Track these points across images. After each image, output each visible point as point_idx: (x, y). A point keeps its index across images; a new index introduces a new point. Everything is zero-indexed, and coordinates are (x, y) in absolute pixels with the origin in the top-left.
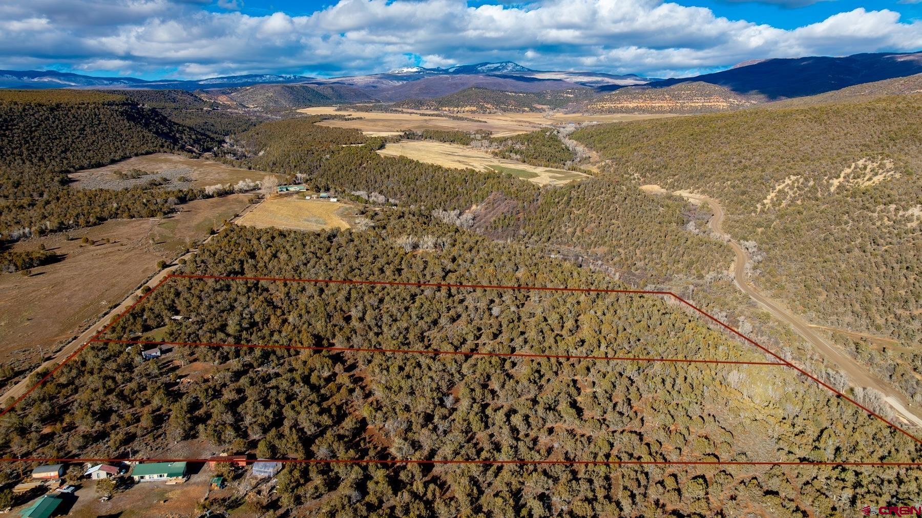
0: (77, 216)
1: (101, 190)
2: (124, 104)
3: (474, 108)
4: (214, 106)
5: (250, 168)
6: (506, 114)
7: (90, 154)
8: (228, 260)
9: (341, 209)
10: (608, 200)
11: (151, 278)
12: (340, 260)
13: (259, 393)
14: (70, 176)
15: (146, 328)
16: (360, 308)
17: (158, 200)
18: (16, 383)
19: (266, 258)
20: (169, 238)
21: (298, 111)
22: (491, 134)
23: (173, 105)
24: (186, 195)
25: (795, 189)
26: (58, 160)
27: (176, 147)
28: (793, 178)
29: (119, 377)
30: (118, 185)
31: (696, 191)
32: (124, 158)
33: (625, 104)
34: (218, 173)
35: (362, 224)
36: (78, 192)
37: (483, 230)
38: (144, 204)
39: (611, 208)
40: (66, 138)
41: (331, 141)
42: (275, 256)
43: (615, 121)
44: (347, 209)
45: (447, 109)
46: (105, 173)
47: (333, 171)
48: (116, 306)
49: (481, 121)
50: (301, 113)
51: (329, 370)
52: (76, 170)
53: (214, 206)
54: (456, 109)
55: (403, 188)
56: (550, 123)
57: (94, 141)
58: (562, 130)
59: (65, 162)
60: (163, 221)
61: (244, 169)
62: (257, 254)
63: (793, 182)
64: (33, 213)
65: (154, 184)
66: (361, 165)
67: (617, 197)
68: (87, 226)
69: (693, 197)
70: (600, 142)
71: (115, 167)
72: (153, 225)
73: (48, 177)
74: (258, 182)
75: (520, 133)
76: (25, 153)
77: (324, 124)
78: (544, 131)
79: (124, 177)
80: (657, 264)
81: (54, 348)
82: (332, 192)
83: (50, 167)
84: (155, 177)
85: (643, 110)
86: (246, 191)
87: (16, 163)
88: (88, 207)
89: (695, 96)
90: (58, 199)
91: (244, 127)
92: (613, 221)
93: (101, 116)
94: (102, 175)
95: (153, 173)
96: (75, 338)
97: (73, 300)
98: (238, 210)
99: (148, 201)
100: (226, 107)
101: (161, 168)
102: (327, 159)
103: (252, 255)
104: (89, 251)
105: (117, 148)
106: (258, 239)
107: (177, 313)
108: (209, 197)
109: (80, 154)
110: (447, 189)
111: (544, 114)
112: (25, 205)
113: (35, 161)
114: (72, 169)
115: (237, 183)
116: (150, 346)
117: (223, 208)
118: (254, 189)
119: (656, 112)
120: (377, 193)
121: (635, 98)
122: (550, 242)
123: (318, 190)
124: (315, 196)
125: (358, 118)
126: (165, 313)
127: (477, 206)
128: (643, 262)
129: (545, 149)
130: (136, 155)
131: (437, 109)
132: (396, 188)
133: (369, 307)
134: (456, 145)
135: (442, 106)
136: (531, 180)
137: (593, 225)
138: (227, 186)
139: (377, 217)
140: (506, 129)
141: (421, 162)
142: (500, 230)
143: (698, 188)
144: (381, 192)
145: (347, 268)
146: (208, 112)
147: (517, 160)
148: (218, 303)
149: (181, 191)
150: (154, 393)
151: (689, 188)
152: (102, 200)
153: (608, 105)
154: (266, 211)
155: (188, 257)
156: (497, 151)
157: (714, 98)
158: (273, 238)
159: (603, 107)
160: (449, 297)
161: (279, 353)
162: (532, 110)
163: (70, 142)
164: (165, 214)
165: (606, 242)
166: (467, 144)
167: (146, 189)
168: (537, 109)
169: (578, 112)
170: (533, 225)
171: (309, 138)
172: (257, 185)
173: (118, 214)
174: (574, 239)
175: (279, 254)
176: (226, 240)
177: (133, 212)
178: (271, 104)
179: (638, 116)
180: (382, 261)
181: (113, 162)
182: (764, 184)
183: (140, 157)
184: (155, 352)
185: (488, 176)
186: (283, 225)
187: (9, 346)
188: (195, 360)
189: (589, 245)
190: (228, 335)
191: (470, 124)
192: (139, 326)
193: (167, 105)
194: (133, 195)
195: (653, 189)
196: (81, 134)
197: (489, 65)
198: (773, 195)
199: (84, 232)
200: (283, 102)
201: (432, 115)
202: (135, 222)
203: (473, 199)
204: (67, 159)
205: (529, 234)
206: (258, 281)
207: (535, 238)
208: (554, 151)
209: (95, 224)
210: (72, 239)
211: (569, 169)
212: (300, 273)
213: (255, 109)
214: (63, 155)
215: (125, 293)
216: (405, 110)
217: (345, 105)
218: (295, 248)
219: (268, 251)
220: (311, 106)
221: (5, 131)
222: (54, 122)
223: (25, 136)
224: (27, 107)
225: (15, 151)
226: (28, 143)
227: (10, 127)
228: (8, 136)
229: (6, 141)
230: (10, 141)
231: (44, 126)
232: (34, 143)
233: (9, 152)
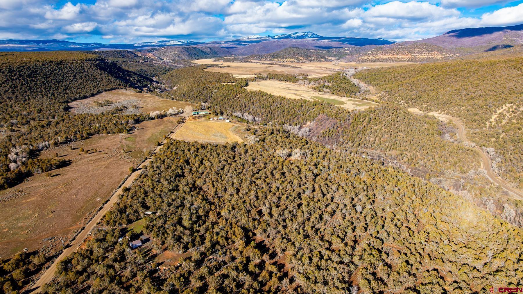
0: (76, 132)
1: (88, 114)
2: (97, 60)
4: (145, 59)
5: (173, 99)
6: (311, 63)
7: (80, 90)
10: (394, 120)
14: (69, 104)
15: (130, 222)
16: (267, 205)
17: (123, 121)
20: (133, 148)
22: (308, 76)
23: (123, 59)
24: (139, 118)
25: (511, 112)
26: (62, 95)
27: (128, 86)
28: (508, 105)
30: (97, 111)
31: (443, 113)
32: (99, 93)
34: (155, 102)
36: (75, 115)
38: (114, 124)
39: (397, 125)
40: (66, 81)
41: (217, 81)
42: (201, 163)
44: (237, 128)
45: (277, 60)
46: (88, 102)
47: (219, 100)
48: (106, 202)
52: (73, 101)
53: (155, 125)
54: (282, 60)
55: (263, 111)
57: (81, 83)
58: (348, 73)
59: (66, 96)
60: (127, 135)
61: (169, 100)
62: (190, 161)
64: (51, 130)
65: (118, 110)
66: (236, 96)
68: (82, 139)
69: (442, 117)
71: (94, 98)
72: (121, 139)
73: (57, 106)
74: (180, 109)
75: (325, 75)
76: (44, 90)
77: (210, 70)
78: (338, 73)
79: (100, 105)
83: (58, 99)
84: (118, 105)
86: (174, 115)
87: (39, 97)
88: (82, 126)
90: (63, 120)
91: (163, 72)
93: (85, 67)
94: (87, 103)
95: (117, 103)
96: (83, 228)
97: (78, 197)
98: (171, 128)
99: (117, 122)
100: (151, 60)
101: (121, 99)
103: (187, 162)
104: (85, 158)
105: (94, 87)
106: (189, 150)
107: (148, 209)
108: (152, 119)
109: (74, 91)
110: (291, 112)
111: (333, 62)
112: (45, 125)
113: (49, 95)
114: (70, 100)
117: (162, 127)
118: (178, 114)
119: (400, 61)
120: (247, 114)
122: (360, 147)
126: (141, 210)
127: (310, 122)
130: (105, 91)
131: (271, 60)
132: (258, 111)
133: (273, 204)
134: (288, 83)
135: (274, 58)
136: (342, 106)
137: (386, 136)
138: (162, 112)
140: (315, 72)
141: (272, 94)
142: (327, 138)
143: (444, 111)
144: (249, 113)
146: (143, 63)
147: (328, 92)
149: (135, 115)
151: (438, 110)
152: (89, 121)
153: (371, 57)
154: (188, 129)
155: (147, 163)
156: (314, 87)
157: (434, 53)
158: (198, 149)
160: (323, 197)
162: (326, 60)
163: (68, 84)
164: (128, 131)
166: (295, 83)
167: (114, 113)
168: (329, 59)
169: (353, 61)
170: (348, 135)
172: (180, 111)
173: (99, 131)
174: (375, 145)
177: (108, 130)
178: (176, 58)
181: (93, 95)
183: (107, 92)
185: (315, 104)
188: (166, 249)
190: (185, 228)
191: (293, 69)
194: (107, 118)
195: (415, 111)
196: (74, 78)
198: (496, 116)
199: (80, 143)
200: (183, 56)
202: (110, 136)
203: (307, 118)
204: (67, 94)
205: (346, 142)
209: (86, 138)
210: (73, 149)
211: (363, 99)
213: (168, 61)
214: (64, 92)
215: (111, 191)
217: (218, 58)
220: (198, 59)
221: (32, 78)
222: (59, 72)
223: (43, 80)
224: (44, 63)
225: (38, 90)
226: (45, 85)
227: (35, 76)
228: (34, 81)
229: (33, 84)
230: (35, 84)
231: (53, 74)
232: (48, 84)
233: (35, 91)
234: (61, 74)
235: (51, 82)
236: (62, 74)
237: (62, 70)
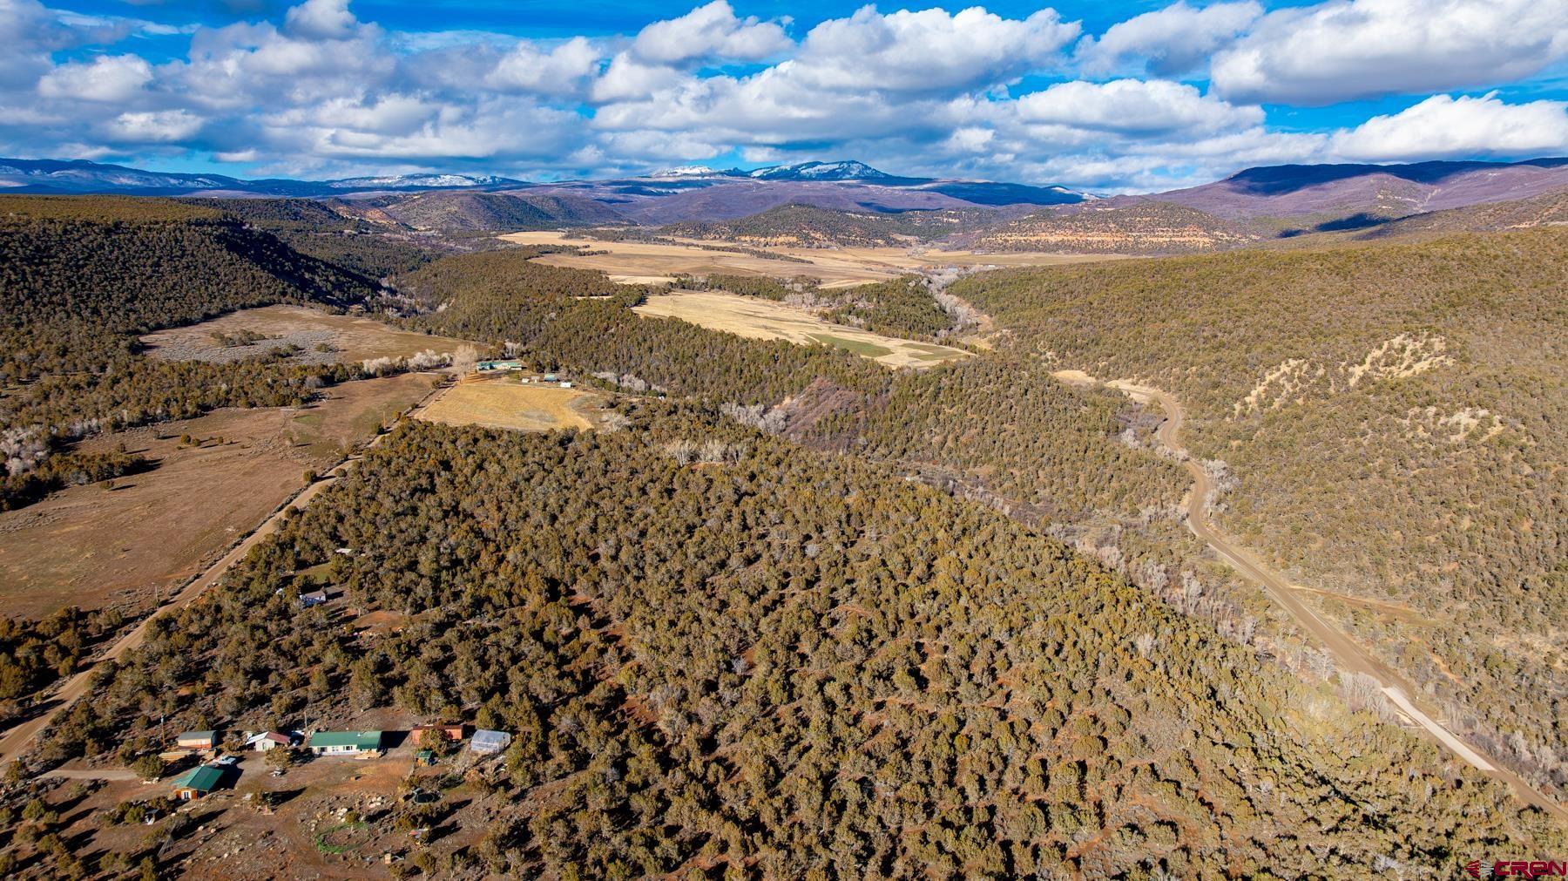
0: (167, 401)
1: (198, 362)
2: (220, 224)
3: (794, 239)
4: (362, 226)
5: (429, 332)
6: (847, 249)
7: (171, 304)
8: (411, 472)
9: (578, 399)
10: (998, 392)
11: (296, 495)
12: (580, 474)
13: (473, 651)
14: (143, 339)
15: (301, 565)
16: (612, 542)
17: (291, 380)
18: (127, 633)
19: (467, 471)
20: (315, 438)
21: (501, 238)
22: (819, 282)
23: (294, 225)
24: (333, 373)
25: (1296, 380)
26: (121, 313)
27: (306, 296)
28: (1292, 363)
29: (272, 627)
30: (221, 356)
31: (1142, 381)
32: (225, 312)
33: (1043, 237)
34: (379, 339)
35: (613, 422)
36: (161, 365)
37: (800, 436)
38: (268, 385)
39: (1003, 406)
40: (131, 279)
41: (559, 290)
42: (480, 467)
43: (1024, 265)
44: (587, 400)
45: (748, 238)
46: (196, 335)
47: (561, 339)
48: (249, 534)
49: (803, 261)
50: (504, 242)
51: (570, 625)
52: (151, 330)
53: (378, 392)
54: (762, 240)
55: (675, 368)
56: (917, 266)
57: (175, 284)
58: (935, 278)
59: (133, 316)
60: (301, 412)
61: (420, 334)
62: (453, 463)
63: (1293, 370)
64: (99, 396)
65: (278, 355)
66: (606, 330)
67: (1013, 388)
68: (184, 418)
69: (1137, 391)
70: (996, 299)
71: (212, 326)
72: (286, 420)
73: (109, 340)
74: (445, 355)
75: (867, 282)
76: (71, 301)
77: (544, 261)
78: (906, 279)
79: (228, 342)
80: (1069, 492)
81: (170, 589)
82: (563, 371)
83: (110, 324)
84: (277, 343)
85: (1072, 248)
86: (427, 369)
87: (57, 317)
88: (182, 389)
89: (1158, 225)
90: (131, 375)
91: (412, 263)
92: (1005, 426)
94: (192, 338)
95: (274, 337)
96: (198, 576)
97: (184, 525)
98: (416, 397)
99: (275, 381)
100: (381, 229)
101: (286, 329)
102: (551, 320)
103: (446, 465)
104: (194, 456)
105: (212, 296)
106: (454, 442)
107: (344, 544)
108: (369, 376)
109: (155, 304)
110: (745, 371)
111: (909, 250)
112: (82, 385)
113: (86, 314)
114: (144, 329)
115: (412, 356)
116: (309, 587)
117: (393, 395)
118: (438, 367)
119: (1094, 251)
120: (632, 376)
121: (1059, 227)
122: (906, 456)
123: (541, 369)
124: (536, 379)
125: (601, 252)
126: (327, 544)
127: (792, 398)
128: (1048, 490)
129: (906, 309)
130: (243, 307)
131: (732, 239)
132: (663, 368)
133: (625, 541)
134: (760, 301)
135: (740, 234)
136: (880, 360)
137: (973, 431)
138: (397, 361)
139: (635, 413)
140: (843, 274)
141: (704, 327)
142: (827, 437)
143: (1146, 376)
144: (639, 375)
145: (591, 486)
146: (352, 237)
147: (860, 326)
148: (401, 531)
149: (324, 367)
150: (325, 649)
151: (1130, 376)
152: (200, 378)
153: (1014, 238)
154: (461, 400)
155: (348, 466)
156: (827, 311)
157: (1189, 230)
158: (476, 441)
159: (1006, 241)
160: (743, 530)
161: (496, 600)
162: (890, 243)
163: (138, 285)
164: (304, 401)
165: (992, 459)
166: (780, 300)
167: (267, 362)
168: (897, 242)
169: (965, 247)
170: (880, 429)
171: (521, 285)
172: (445, 359)
173: (229, 400)
174: (944, 454)
175: (486, 465)
176: (404, 442)
177: (253, 399)
178: (454, 225)
179: (1063, 258)
180: (644, 477)
181: (208, 317)
182: (1248, 371)
183: (249, 311)
184: (319, 596)
185: (811, 352)
186: (490, 422)
187: (105, 586)
188: (377, 609)
189: (966, 463)
190: (421, 576)
191: (786, 265)
192: (290, 561)
193: (283, 223)
194: (249, 372)
195: (1075, 376)
196: (154, 271)
197: (819, 167)
198: (1260, 389)
199: (182, 426)
200: (475, 222)
201: (723, 249)
202: (259, 414)
203: (786, 388)
204: (135, 312)
205: (874, 444)
206: (458, 503)
207: (882, 450)
208: (920, 313)
209: (195, 416)
210: (164, 438)
211: (941, 343)
212: (521, 493)
213: (428, 233)
214: (128, 306)
215: (259, 516)
216: (678, 240)
217: (578, 229)
218: (511, 457)
219: (470, 460)
220: (520, 230)
221: (37, 265)
222: (111, 252)
223: (68, 273)
224: (69, 227)
225: (54, 299)
226: (74, 285)
227: (45, 260)
228: (42, 275)
229: (40, 282)
230: (46, 282)
231: (96, 258)
232: (83, 285)
233: (45, 300)
234: (117, 258)
235: (90, 279)
236: (121, 259)
237: (120, 249)
